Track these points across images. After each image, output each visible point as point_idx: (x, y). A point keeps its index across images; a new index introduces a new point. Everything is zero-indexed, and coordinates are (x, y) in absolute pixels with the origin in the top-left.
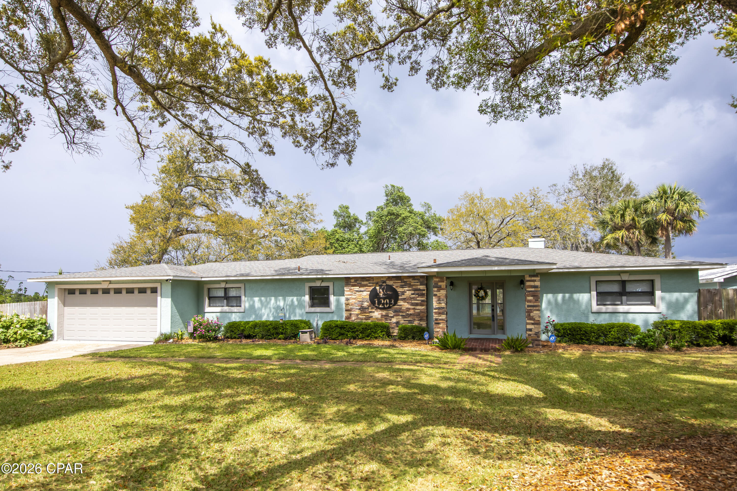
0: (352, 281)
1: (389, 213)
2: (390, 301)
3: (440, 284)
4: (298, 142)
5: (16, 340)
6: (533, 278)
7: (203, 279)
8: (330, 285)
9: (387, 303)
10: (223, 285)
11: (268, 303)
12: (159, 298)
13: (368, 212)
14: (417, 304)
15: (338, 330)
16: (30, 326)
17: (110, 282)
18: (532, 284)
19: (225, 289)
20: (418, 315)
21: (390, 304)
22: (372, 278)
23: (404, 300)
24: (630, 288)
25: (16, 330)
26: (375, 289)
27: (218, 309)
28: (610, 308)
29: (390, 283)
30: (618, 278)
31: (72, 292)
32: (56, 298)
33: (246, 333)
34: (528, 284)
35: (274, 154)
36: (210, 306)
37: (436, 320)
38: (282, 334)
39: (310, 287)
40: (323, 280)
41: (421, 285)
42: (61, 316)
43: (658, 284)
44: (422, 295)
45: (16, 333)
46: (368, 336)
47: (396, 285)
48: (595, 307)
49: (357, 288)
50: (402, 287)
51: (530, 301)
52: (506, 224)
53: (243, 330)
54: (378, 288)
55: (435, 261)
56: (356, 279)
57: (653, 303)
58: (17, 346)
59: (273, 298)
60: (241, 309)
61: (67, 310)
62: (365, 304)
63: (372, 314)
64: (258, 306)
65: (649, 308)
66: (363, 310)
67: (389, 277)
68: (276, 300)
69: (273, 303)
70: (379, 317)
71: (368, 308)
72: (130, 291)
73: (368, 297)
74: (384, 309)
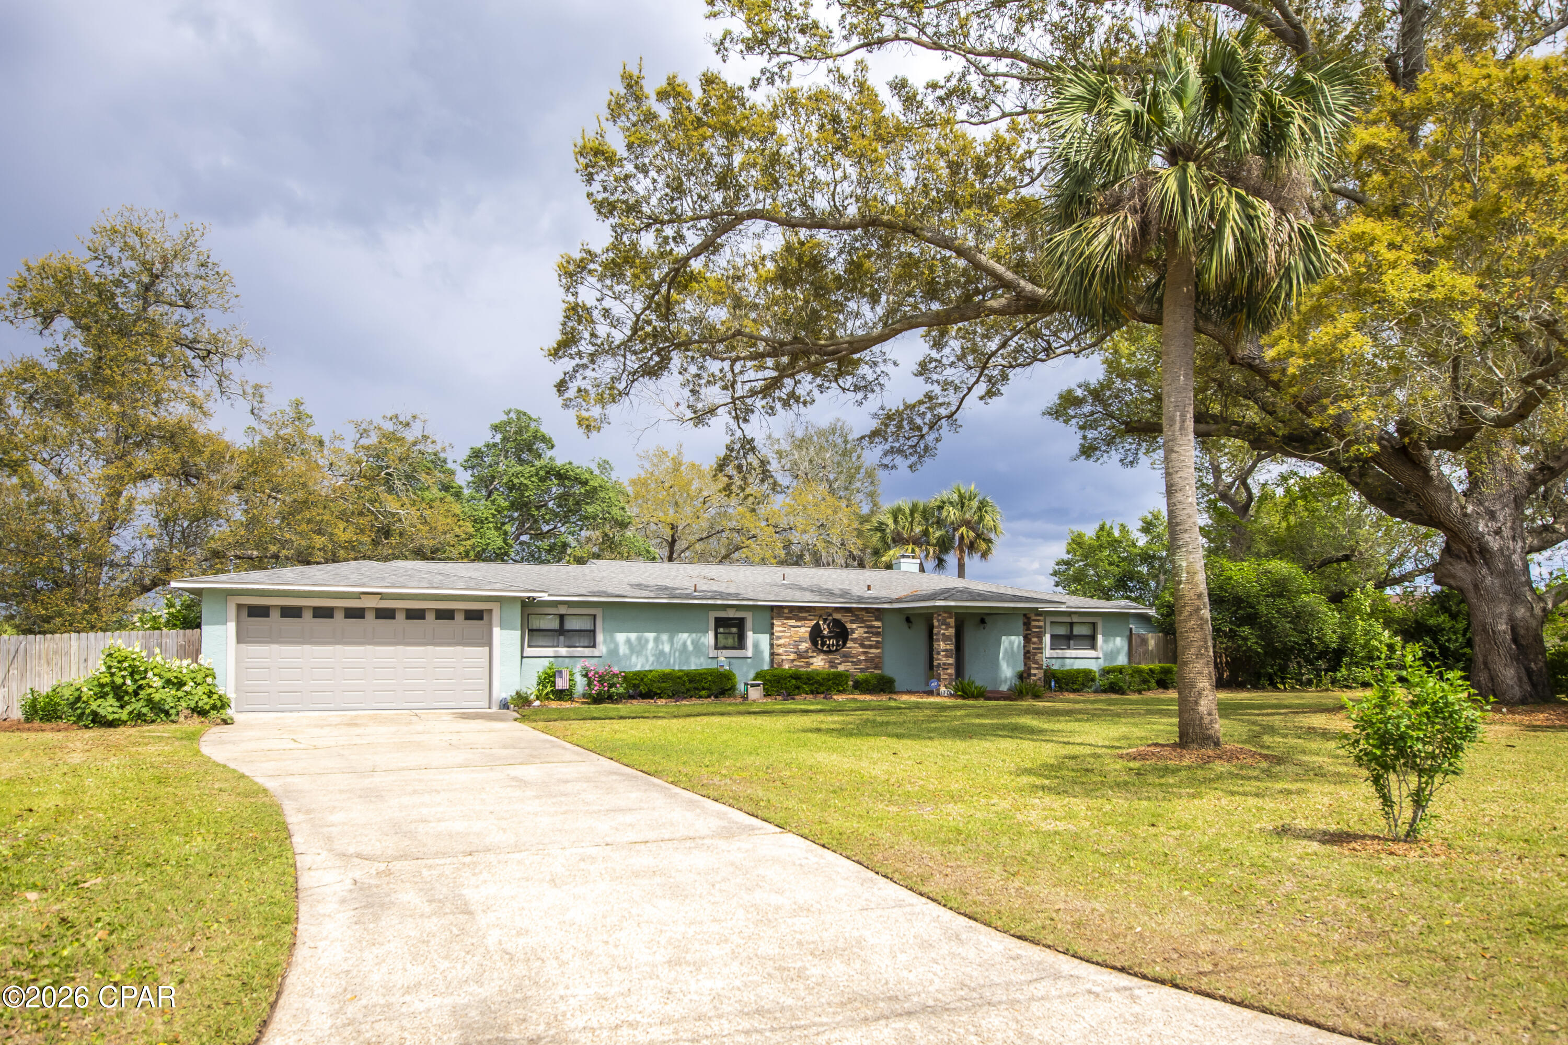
0: (784, 611)
2: (838, 642)
3: (946, 620)
6: (1033, 617)
9: (833, 645)
10: (561, 610)
11: (644, 644)
12: (496, 631)
14: (871, 647)
15: (794, 681)
17: (382, 596)
18: (1037, 623)
19: (562, 617)
20: (872, 661)
21: (838, 645)
22: (814, 608)
23: (854, 640)
24: (1076, 631)
26: (817, 624)
27: (549, 651)
28: (1060, 653)
29: (837, 616)
30: (1068, 620)
31: (260, 612)
32: (232, 626)
33: (643, 689)
36: (529, 646)
38: (704, 689)
39: (717, 619)
40: (737, 608)
41: (876, 620)
43: (1100, 628)
44: (878, 634)
47: (844, 618)
48: (1053, 652)
49: (792, 622)
50: (852, 622)
54: (821, 623)
55: (869, 587)
56: (792, 609)
57: (1093, 647)
59: (651, 636)
60: (596, 652)
61: (247, 650)
62: (804, 646)
63: (812, 660)
64: (623, 650)
65: (1091, 653)
66: (800, 655)
67: (836, 608)
68: (656, 640)
69: (651, 645)
70: (822, 663)
71: (807, 651)
72: (415, 615)
73: (807, 635)
74: (829, 652)
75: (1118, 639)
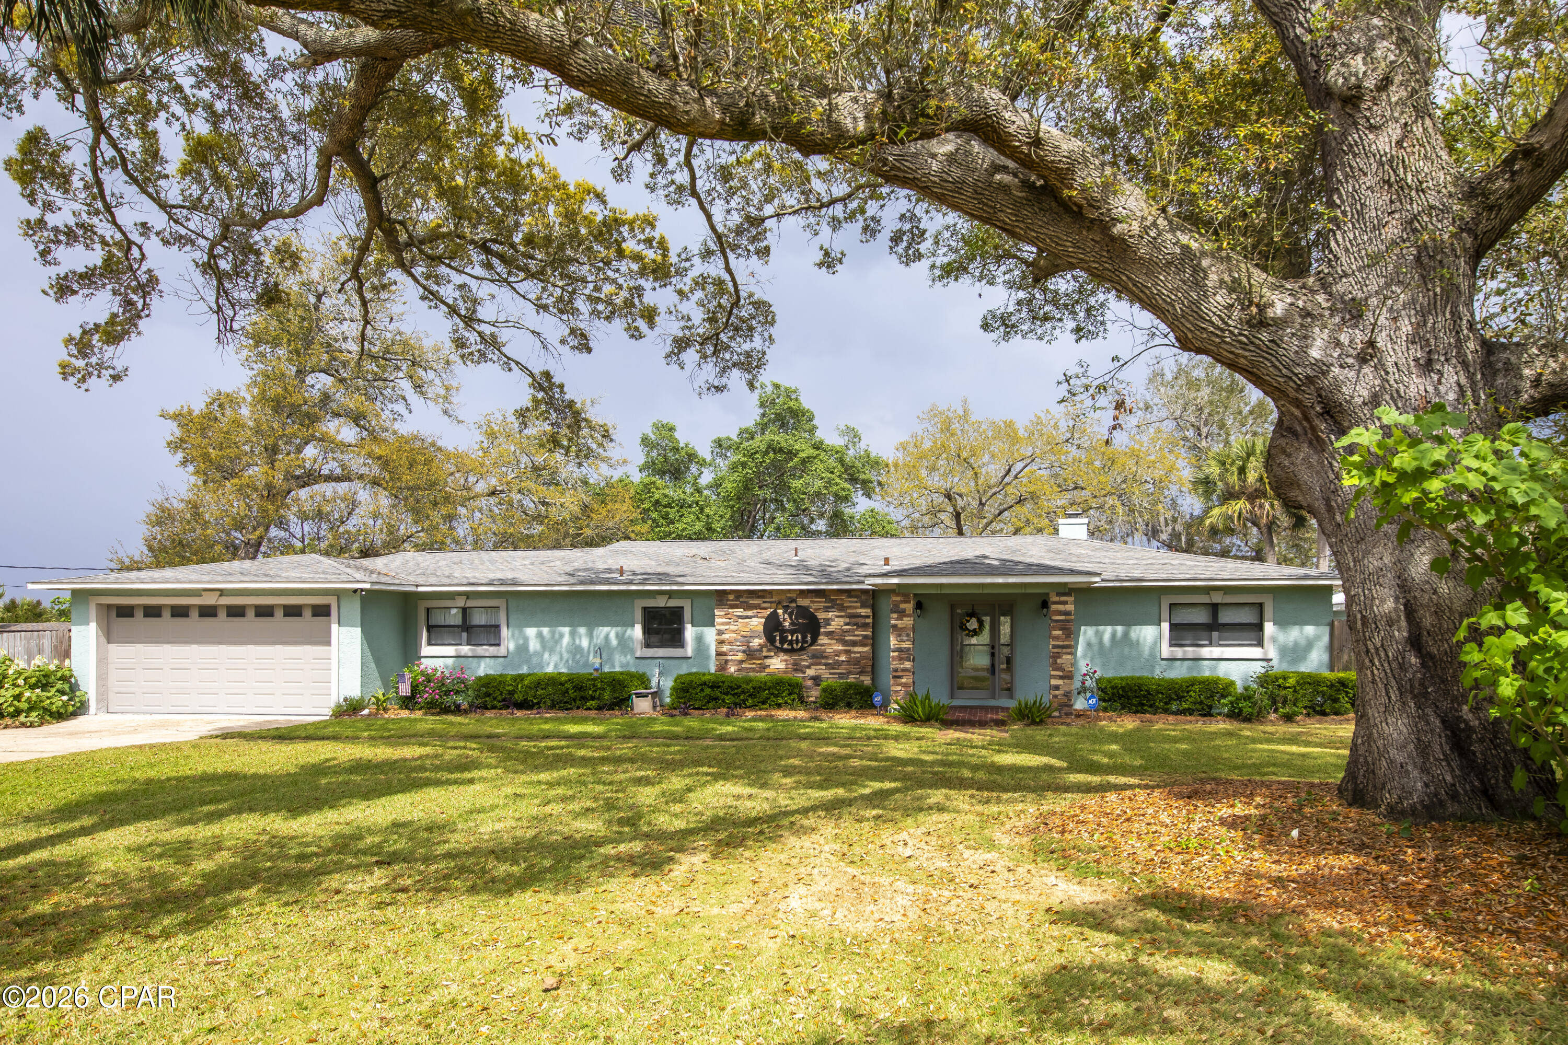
0: (731, 597)
1: (769, 447)
2: (804, 637)
3: (902, 606)
4: (636, 329)
5: (18, 712)
6: (1063, 599)
7: (420, 589)
8: (686, 604)
9: (797, 641)
10: (461, 602)
11: (558, 640)
12: (335, 627)
13: (715, 437)
14: (854, 643)
15: (708, 691)
16: (43, 682)
17: (222, 593)
18: (1061, 608)
19: (465, 611)
20: (857, 662)
21: (804, 641)
22: (770, 592)
23: (830, 634)
24: (1226, 617)
25: (17, 690)
26: (774, 614)
27: (450, 650)
28: (1190, 651)
29: (804, 602)
30: (1205, 599)
31: (125, 612)
32: (93, 626)
33: (518, 697)
34: (1054, 608)
35: (589, 350)
36: (429, 644)
37: (896, 670)
38: (593, 698)
39: (645, 609)
40: (670, 594)
41: (862, 607)
42: (102, 661)
43: (1268, 611)
44: (864, 626)
45: (18, 697)
46: (764, 703)
47: (815, 606)
48: (1166, 650)
49: (739, 612)
50: (826, 610)
51: (1057, 638)
52: (1016, 477)
53: (511, 693)
54: (780, 611)
55: (887, 561)
56: (738, 594)
57: (1260, 643)
58: (23, 725)
59: (566, 630)
60: (501, 651)
61: (117, 650)
62: (756, 643)
63: (768, 662)
64: (534, 645)
65: (1256, 652)
66: (750, 654)
67: (802, 591)
68: (573, 634)
69: (566, 640)
70: (782, 666)
71: (761, 650)
72: (264, 612)
73: (761, 628)
74: (791, 651)
75: (1310, 630)
